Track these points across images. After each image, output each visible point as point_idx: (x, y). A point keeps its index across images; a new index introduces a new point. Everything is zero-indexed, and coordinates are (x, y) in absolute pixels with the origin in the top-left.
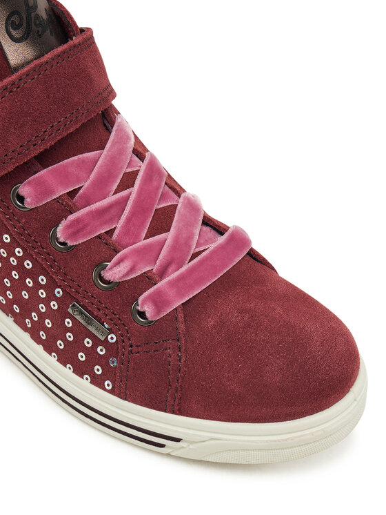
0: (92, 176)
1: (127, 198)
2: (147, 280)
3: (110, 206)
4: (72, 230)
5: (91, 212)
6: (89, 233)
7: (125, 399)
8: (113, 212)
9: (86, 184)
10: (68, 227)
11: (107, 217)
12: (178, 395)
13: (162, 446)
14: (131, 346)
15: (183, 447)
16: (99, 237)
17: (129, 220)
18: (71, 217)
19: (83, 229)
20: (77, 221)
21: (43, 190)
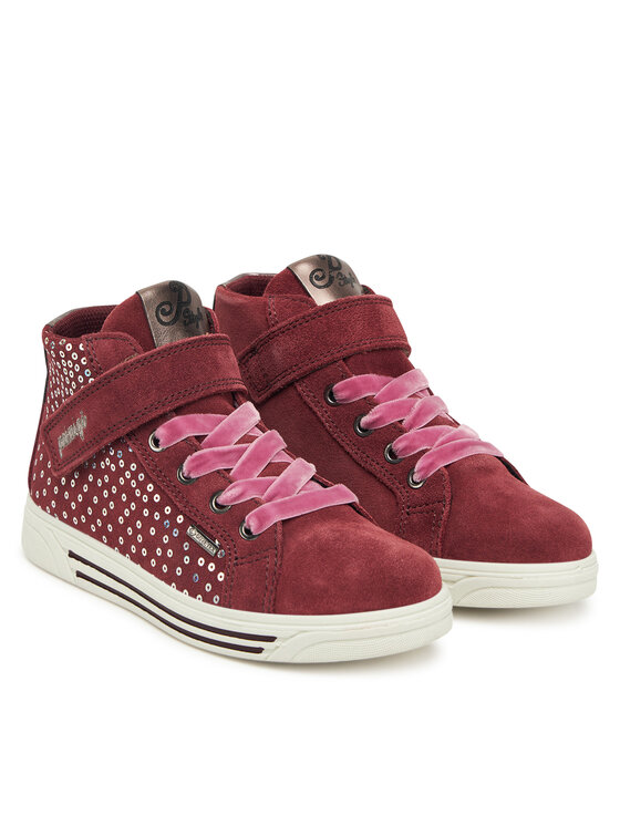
0: (217, 428)
1: (245, 450)
2: (255, 503)
3: (230, 452)
4: (195, 464)
5: (213, 452)
6: (210, 467)
7: (230, 607)
8: (232, 456)
9: (210, 434)
10: (193, 461)
11: (227, 458)
12: (272, 597)
13: (259, 650)
14: (236, 559)
15: (277, 647)
16: (218, 471)
17: (244, 464)
18: (195, 454)
19: (204, 463)
20: (201, 456)
21: (175, 432)
